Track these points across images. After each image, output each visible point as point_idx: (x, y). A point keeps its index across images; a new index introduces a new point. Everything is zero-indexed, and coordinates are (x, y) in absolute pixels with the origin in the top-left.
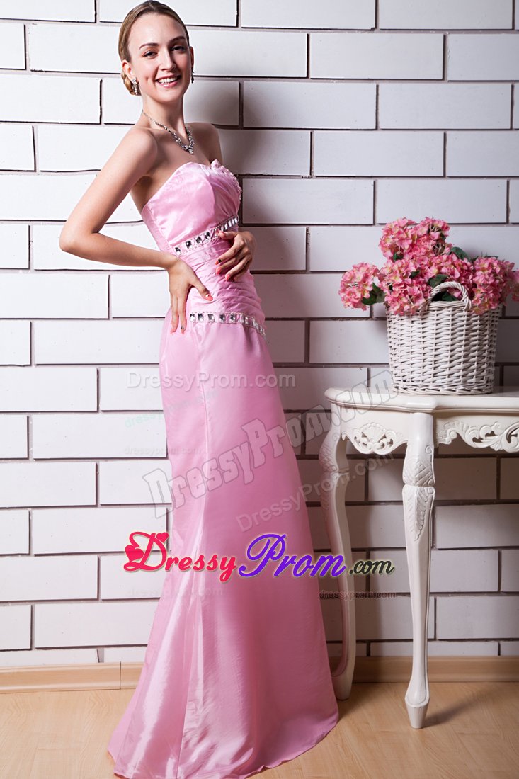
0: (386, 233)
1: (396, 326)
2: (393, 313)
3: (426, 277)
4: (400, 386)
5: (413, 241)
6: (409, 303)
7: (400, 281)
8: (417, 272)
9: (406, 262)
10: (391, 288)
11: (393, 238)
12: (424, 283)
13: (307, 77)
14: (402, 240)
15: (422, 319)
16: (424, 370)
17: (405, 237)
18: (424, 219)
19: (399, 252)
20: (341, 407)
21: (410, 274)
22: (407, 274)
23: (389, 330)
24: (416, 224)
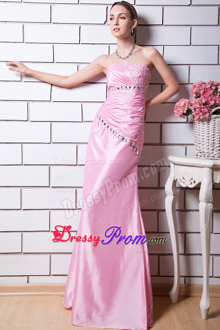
0: (193, 87)
1: (197, 126)
2: (196, 120)
3: (209, 105)
4: (199, 155)
5: (205, 90)
6: (202, 115)
7: (199, 106)
8: (206, 103)
9: (201, 99)
10: (195, 109)
11: (196, 89)
12: (209, 107)
13: (162, 24)
14: (200, 90)
15: (208, 123)
16: (208, 147)
17: (201, 88)
18: (209, 81)
19: (198, 95)
20: (174, 164)
21: (203, 104)
23: (194, 128)
24: (206, 83)
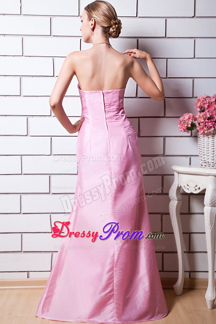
0: (197, 101)
1: (202, 139)
2: (200, 134)
3: (214, 119)
4: (203, 165)
5: (209, 104)
6: (207, 130)
7: (203, 121)
8: (210, 117)
9: (205, 113)
10: (199, 124)
11: (201, 103)
12: (214, 121)
13: (165, 37)
14: (204, 104)
15: (213, 137)
16: (213, 158)
17: (206, 102)
18: (214, 95)
19: (203, 109)
20: (178, 173)
21: (207, 118)
22: (206, 118)
23: (198, 141)
24: (210, 97)
